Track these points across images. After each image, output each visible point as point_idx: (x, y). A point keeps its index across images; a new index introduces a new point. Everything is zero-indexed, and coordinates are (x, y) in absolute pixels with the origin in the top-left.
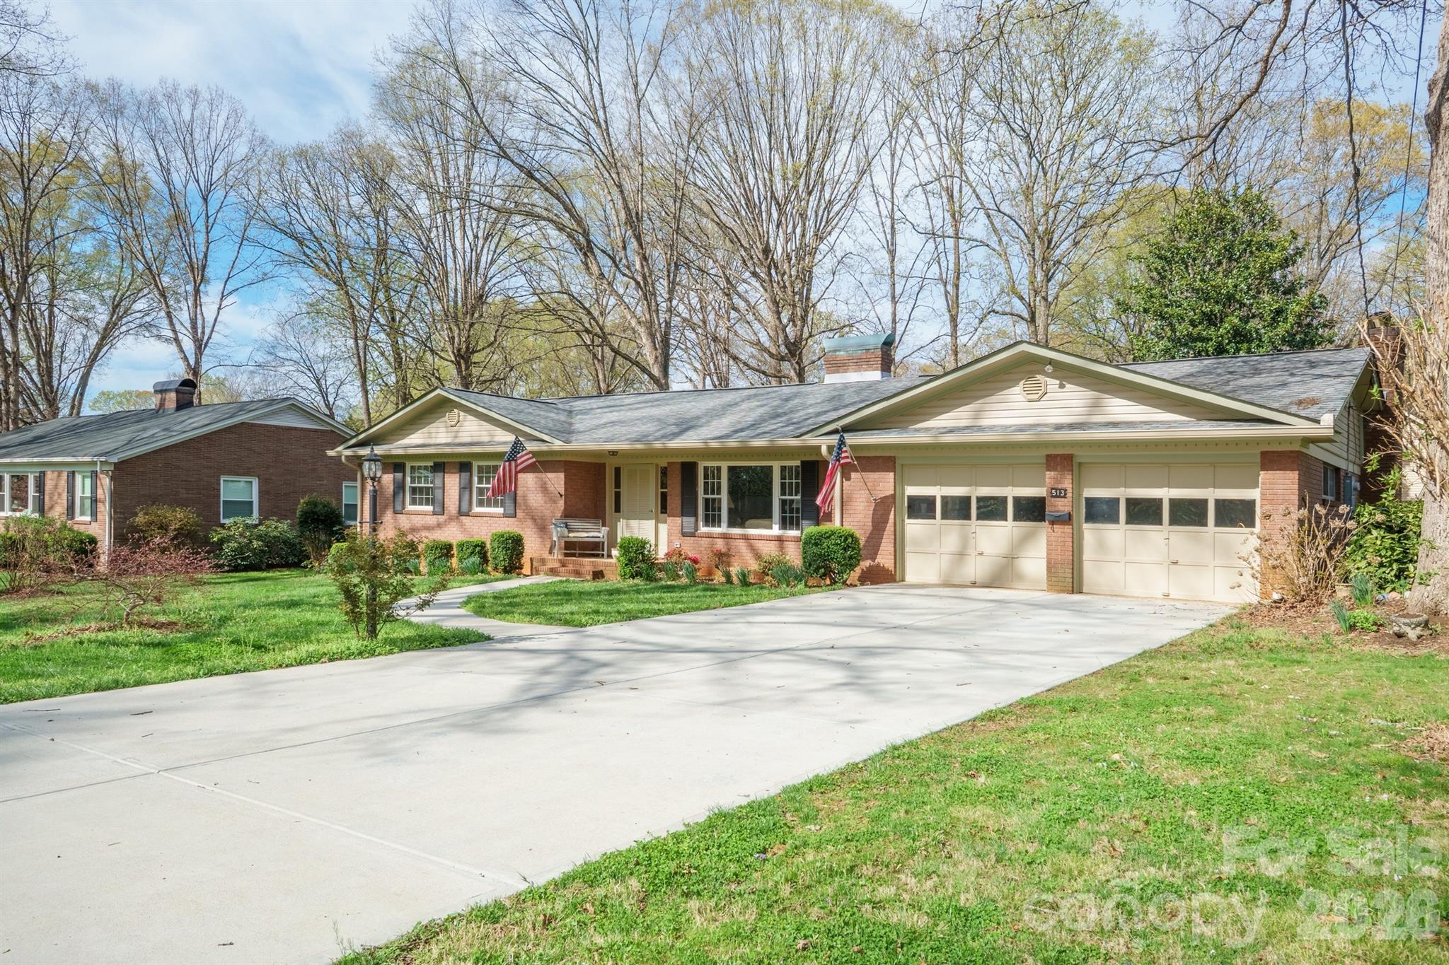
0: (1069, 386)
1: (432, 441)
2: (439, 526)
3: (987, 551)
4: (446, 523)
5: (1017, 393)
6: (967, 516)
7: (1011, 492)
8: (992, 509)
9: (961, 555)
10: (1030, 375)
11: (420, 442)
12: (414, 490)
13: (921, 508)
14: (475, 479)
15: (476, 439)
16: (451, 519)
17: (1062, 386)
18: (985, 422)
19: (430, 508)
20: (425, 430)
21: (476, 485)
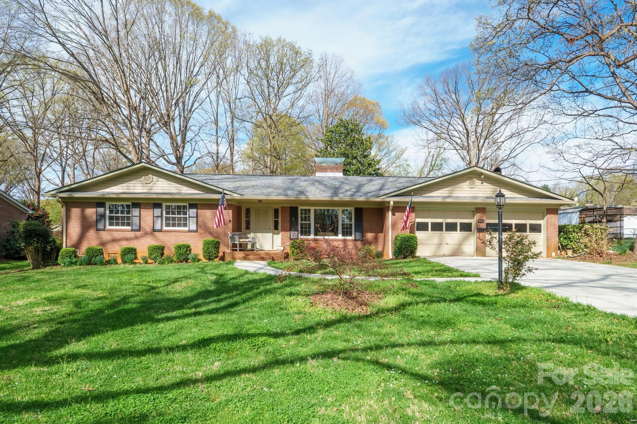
0: (485, 184)
1: (131, 191)
2: (136, 238)
3: (449, 243)
4: (142, 237)
5: (466, 185)
6: (442, 230)
7: (459, 221)
8: (451, 227)
9: (440, 245)
10: (470, 179)
11: (121, 191)
12: (111, 218)
13: (423, 227)
14: (164, 212)
15: (166, 191)
16: (146, 234)
17: (482, 183)
18: (454, 195)
19: (130, 228)
20: (124, 185)
21: (164, 215)
